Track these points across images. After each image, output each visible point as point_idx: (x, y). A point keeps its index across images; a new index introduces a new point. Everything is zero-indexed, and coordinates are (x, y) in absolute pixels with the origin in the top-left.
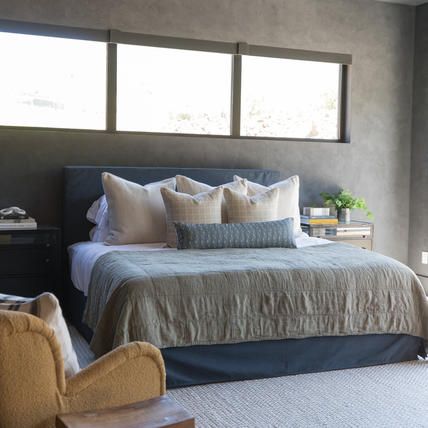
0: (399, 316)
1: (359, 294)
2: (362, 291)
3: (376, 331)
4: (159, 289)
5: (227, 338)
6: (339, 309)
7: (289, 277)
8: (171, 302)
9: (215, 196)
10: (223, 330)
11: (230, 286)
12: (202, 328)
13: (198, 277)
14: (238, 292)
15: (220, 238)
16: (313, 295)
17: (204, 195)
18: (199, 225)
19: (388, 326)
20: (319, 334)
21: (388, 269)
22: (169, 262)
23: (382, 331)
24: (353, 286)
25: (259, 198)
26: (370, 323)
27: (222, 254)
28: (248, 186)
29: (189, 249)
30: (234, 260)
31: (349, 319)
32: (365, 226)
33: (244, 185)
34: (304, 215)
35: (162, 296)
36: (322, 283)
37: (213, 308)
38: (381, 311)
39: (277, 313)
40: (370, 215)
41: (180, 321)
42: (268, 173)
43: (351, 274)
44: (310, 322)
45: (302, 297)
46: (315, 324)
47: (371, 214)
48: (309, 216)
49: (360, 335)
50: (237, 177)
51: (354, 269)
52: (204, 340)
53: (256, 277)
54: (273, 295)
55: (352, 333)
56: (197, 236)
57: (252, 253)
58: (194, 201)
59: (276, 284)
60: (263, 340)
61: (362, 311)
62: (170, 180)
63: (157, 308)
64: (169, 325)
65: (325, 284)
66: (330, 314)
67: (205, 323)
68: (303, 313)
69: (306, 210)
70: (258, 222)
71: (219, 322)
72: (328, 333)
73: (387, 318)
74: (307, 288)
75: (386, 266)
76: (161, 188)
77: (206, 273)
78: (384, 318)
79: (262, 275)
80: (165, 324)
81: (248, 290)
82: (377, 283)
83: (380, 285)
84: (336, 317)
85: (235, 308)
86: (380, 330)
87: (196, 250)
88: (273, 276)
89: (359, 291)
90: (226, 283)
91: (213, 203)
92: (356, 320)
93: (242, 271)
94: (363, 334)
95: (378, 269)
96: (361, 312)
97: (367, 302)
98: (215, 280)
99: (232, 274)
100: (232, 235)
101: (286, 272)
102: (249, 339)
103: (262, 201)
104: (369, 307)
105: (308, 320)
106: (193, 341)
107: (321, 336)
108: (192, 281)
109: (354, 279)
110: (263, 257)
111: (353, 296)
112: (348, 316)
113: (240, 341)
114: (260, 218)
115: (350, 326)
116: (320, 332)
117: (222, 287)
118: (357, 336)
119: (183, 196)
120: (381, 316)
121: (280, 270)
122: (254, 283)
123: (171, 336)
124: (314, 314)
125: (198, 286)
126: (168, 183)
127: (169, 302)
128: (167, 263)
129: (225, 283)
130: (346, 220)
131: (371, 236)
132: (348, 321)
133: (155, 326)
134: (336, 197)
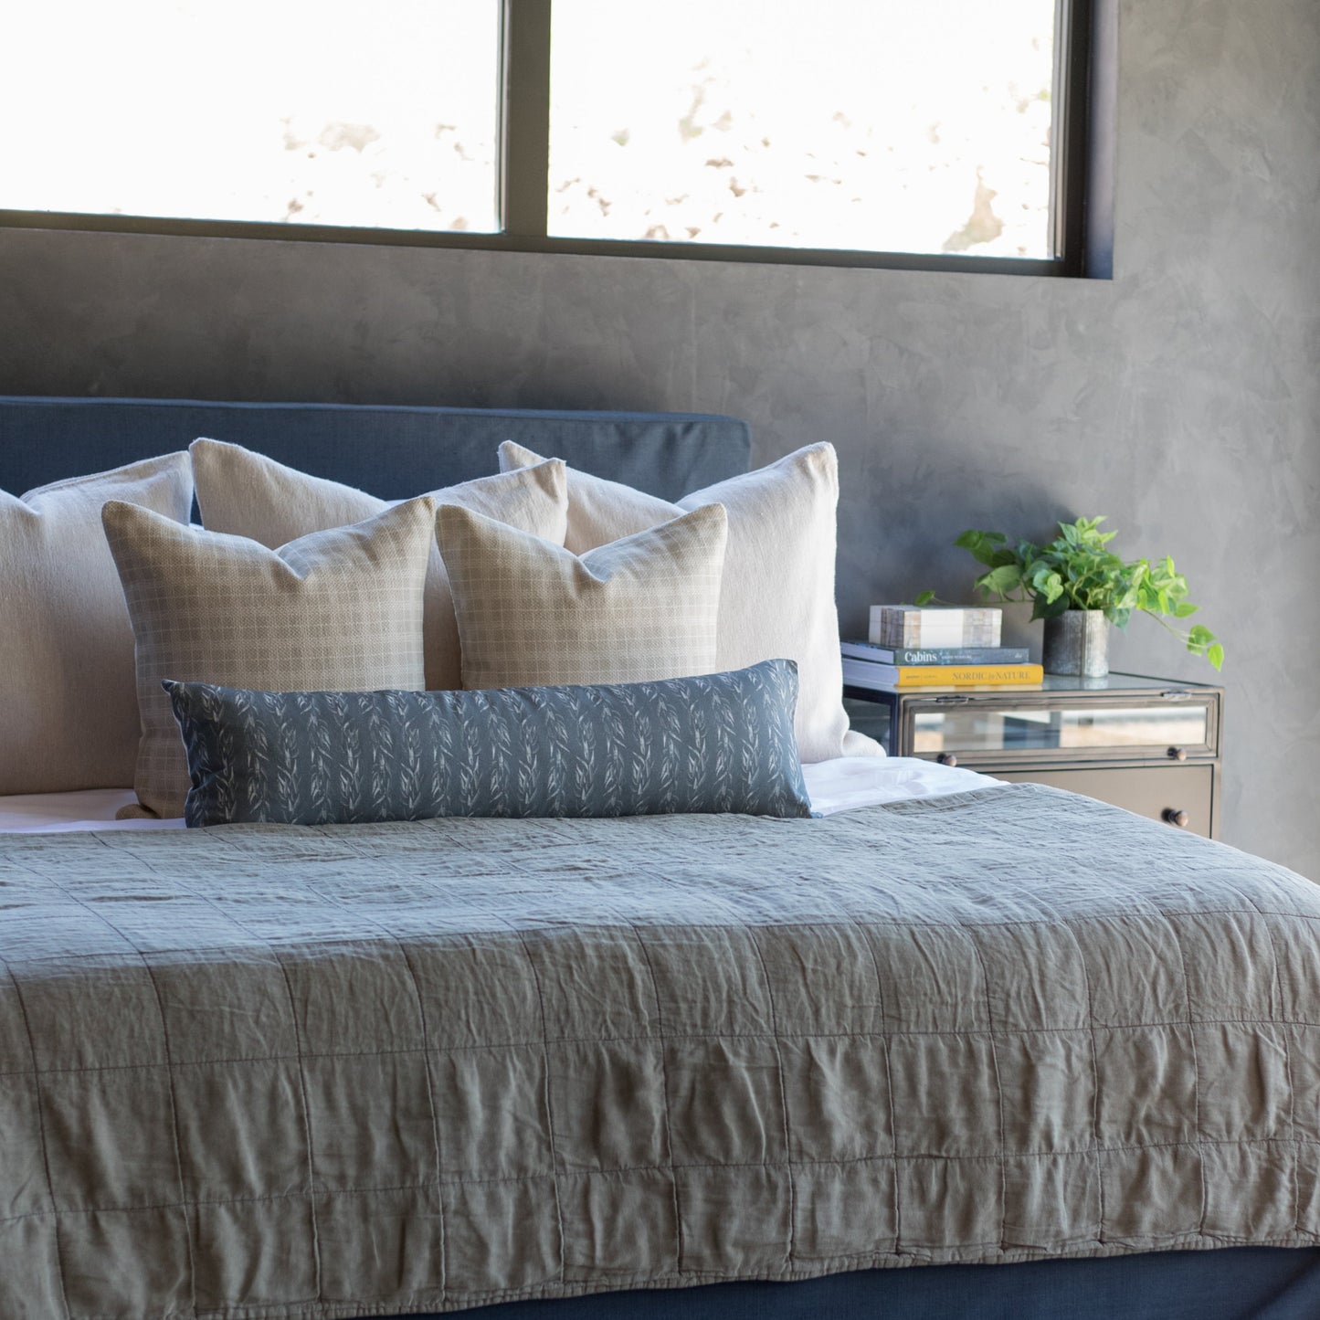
0: (1304, 1156)
1: (1101, 1047)
2: (1119, 1035)
3: (1186, 1236)
4: (52, 1033)
5: (415, 1285)
6: (999, 1125)
7: (742, 968)
8: (113, 1103)
9: (392, 545)
10: (392, 1244)
11: (431, 1016)
12: (282, 1236)
13: (264, 969)
14: (473, 1047)
15: (408, 766)
16: (868, 1057)
17: (334, 541)
18: (301, 701)
19: (1251, 1210)
20: (898, 1253)
21: (1252, 919)
22: (122, 894)
23: (1218, 1233)
24: (1071, 1009)
25: (622, 557)
26: (1159, 1196)
27: (415, 850)
28: (570, 497)
29: (246, 821)
30: (470, 881)
31: (1050, 1177)
32: (1177, 698)
33: (552, 493)
34: (873, 645)
35: (67, 1070)
36: (911, 995)
37: (342, 1130)
38: (1214, 1134)
39: (679, 1153)
40: (1203, 646)
41: (165, 1199)
42: (688, 428)
43: (1066, 948)
44: (852, 1197)
45: (809, 1070)
46: (873, 1204)
47: (1209, 638)
48: (897, 652)
49: (1107, 1255)
50: (518, 450)
51: (1079, 924)
52: (294, 1297)
53: (570, 968)
54: (656, 1057)
55: (1063, 1247)
56: (287, 754)
57: (569, 841)
58: (279, 573)
59: (672, 1005)
60: (604, 1290)
61: (1119, 1135)
62: (160, 462)
63: (39, 1135)
64: (103, 1222)
65: (931, 1001)
66: (952, 1154)
67: (298, 1210)
68: (812, 1148)
69: (884, 621)
70: (612, 682)
71: (373, 1205)
72: (941, 1248)
73: (1244, 1171)
74: (833, 1022)
75: (1243, 904)
76: (105, 507)
77: (305, 950)
78: (1231, 1171)
79: (601, 957)
80: (83, 1219)
81: (527, 1034)
82: (1193, 991)
83: (1211, 1001)
84: (985, 1170)
85: (456, 1129)
86: (1205, 1230)
87: (285, 826)
88: (658, 964)
89: (1102, 1035)
90: (411, 1000)
91: (381, 583)
92: (1085, 1181)
93: (497, 940)
94: (1121, 1252)
95: (1204, 923)
96: (1111, 1138)
97: (1143, 1087)
98: (351, 987)
99: (444, 953)
100: (470, 751)
101: (727, 943)
102: (532, 1285)
103: (636, 574)
104: (1155, 1112)
105: (837, 1188)
106: (232, 1304)
107: (908, 1263)
108: (230, 994)
109: (1078, 973)
110: (622, 866)
111: (1074, 1059)
112: (1047, 1160)
113: (484, 1296)
114: (623, 664)
115: (1057, 1210)
116: (903, 1243)
117: (387, 1020)
118: (1094, 1261)
119: (221, 549)
120: (1213, 1161)
121: (695, 932)
122: (559, 1000)
123: (115, 1278)
124: (870, 1156)
125: (263, 1019)
126: (151, 479)
127: (107, 1104)
128: (110, 899)
129: (407, 999)
130: (1086, 672)
131: (1211, 750)
132: (1046, 1186)
133: (30, 1231)
134: (1039, 555)
